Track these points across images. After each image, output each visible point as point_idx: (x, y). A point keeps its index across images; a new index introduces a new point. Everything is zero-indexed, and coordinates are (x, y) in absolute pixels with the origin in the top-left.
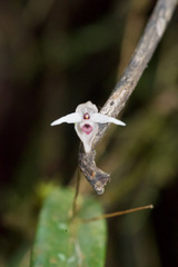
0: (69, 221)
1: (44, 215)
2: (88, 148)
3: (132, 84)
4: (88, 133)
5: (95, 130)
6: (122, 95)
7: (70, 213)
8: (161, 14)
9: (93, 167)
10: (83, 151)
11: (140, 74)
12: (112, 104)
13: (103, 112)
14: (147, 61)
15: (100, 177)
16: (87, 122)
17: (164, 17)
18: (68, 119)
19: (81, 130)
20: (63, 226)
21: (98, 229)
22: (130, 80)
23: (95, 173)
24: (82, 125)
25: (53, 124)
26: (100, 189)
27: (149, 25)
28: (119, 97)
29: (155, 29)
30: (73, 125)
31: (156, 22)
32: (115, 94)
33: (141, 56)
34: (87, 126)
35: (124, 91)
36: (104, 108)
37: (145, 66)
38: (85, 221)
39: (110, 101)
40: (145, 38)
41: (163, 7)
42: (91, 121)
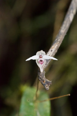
0: (34, 102)
1: (23, 99)
2: (42, 70)
3: (60, 42)
4: (42, 64)
5: (45, 62)
6: (56, 47)
7: (35, 98)
8: (71, 11)
9: (44, 78)
10: (40, 72)
11: (63, 38)
12: (52, 51)
13: (48, 55)
14: (66, 32)
15: (47, 83)
16: (41, 59)
17: (73, 13)
18: (33, 58)
19: (38, 62)
20: (31, 104)
21: (47, 105)
22: (59, 40)
23: (45, 81)
24: (39, 60)
25: (27, 60)
26: (48, 88)
27: (66, 16)
28: (54, 48)
29: (69, 18)
30: (35, 60)
31: (69, 15)
32: (53, 47)
33: (63, 30)
34: (41, 61)
35: (57, 45)
36: (48, 53)
37: (65, 34)
38: (41, 102)
39: (50, 50)
40: (65, 22)
41: (72, 8)
42: (43, 58)
